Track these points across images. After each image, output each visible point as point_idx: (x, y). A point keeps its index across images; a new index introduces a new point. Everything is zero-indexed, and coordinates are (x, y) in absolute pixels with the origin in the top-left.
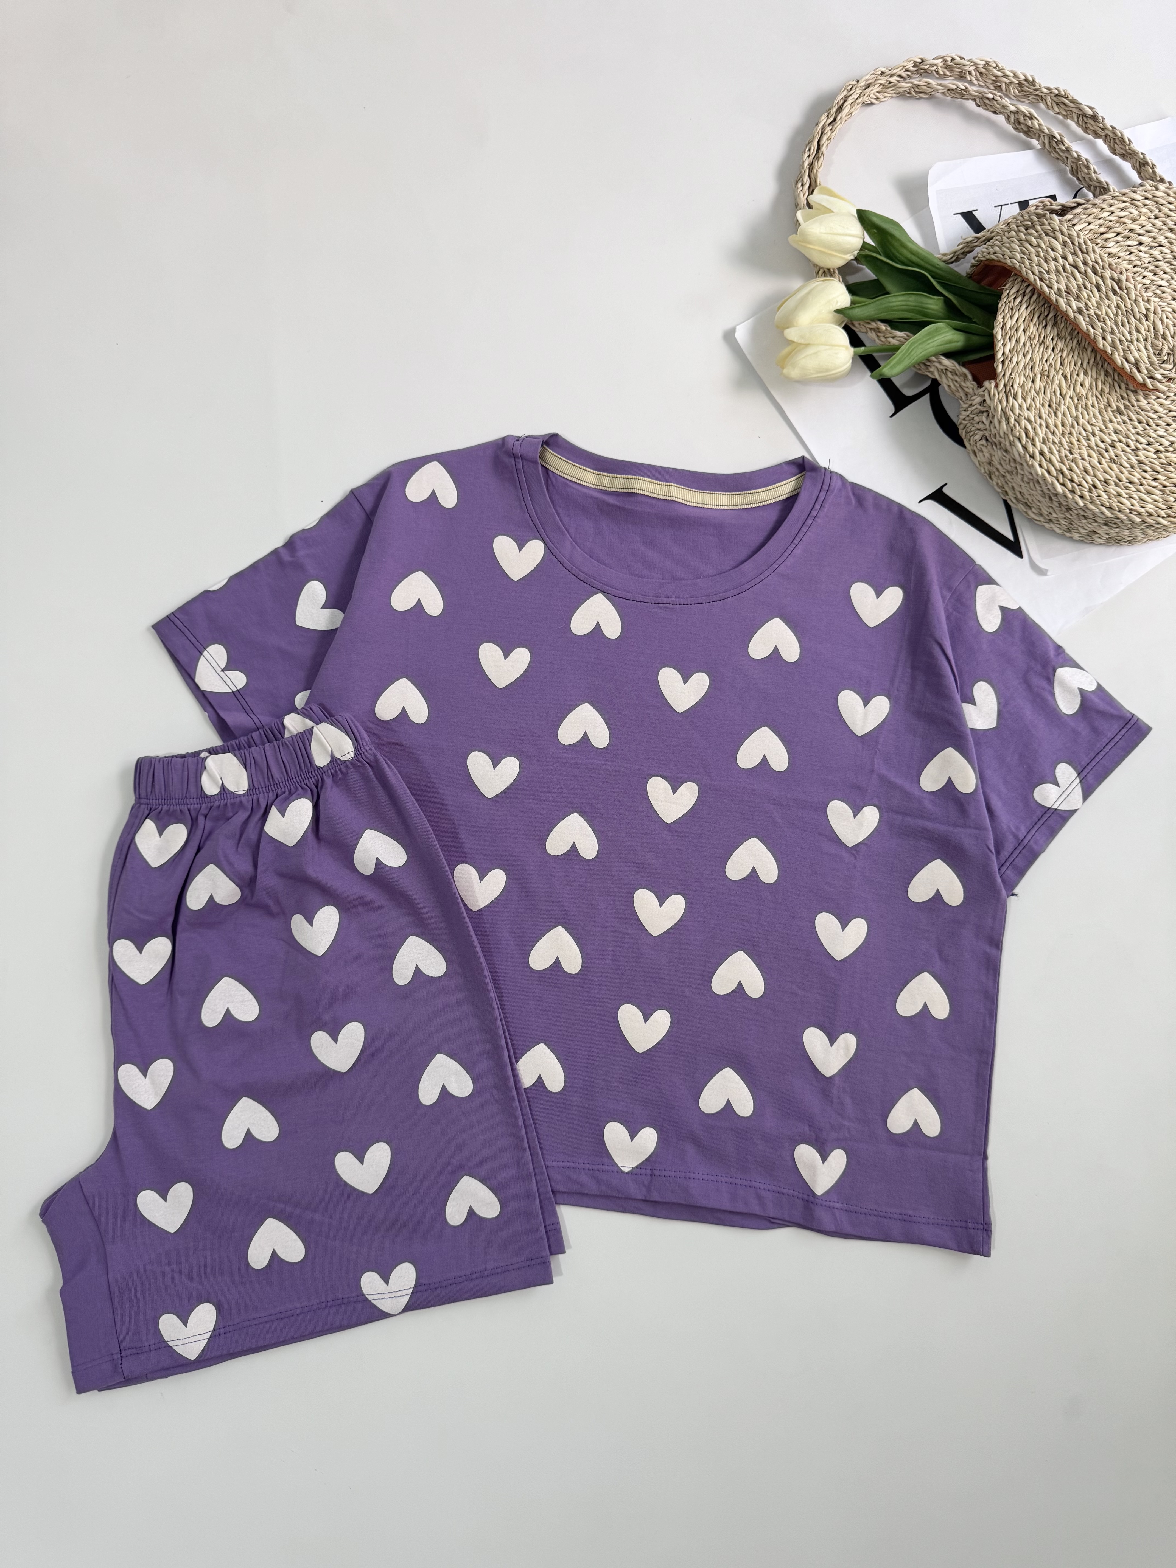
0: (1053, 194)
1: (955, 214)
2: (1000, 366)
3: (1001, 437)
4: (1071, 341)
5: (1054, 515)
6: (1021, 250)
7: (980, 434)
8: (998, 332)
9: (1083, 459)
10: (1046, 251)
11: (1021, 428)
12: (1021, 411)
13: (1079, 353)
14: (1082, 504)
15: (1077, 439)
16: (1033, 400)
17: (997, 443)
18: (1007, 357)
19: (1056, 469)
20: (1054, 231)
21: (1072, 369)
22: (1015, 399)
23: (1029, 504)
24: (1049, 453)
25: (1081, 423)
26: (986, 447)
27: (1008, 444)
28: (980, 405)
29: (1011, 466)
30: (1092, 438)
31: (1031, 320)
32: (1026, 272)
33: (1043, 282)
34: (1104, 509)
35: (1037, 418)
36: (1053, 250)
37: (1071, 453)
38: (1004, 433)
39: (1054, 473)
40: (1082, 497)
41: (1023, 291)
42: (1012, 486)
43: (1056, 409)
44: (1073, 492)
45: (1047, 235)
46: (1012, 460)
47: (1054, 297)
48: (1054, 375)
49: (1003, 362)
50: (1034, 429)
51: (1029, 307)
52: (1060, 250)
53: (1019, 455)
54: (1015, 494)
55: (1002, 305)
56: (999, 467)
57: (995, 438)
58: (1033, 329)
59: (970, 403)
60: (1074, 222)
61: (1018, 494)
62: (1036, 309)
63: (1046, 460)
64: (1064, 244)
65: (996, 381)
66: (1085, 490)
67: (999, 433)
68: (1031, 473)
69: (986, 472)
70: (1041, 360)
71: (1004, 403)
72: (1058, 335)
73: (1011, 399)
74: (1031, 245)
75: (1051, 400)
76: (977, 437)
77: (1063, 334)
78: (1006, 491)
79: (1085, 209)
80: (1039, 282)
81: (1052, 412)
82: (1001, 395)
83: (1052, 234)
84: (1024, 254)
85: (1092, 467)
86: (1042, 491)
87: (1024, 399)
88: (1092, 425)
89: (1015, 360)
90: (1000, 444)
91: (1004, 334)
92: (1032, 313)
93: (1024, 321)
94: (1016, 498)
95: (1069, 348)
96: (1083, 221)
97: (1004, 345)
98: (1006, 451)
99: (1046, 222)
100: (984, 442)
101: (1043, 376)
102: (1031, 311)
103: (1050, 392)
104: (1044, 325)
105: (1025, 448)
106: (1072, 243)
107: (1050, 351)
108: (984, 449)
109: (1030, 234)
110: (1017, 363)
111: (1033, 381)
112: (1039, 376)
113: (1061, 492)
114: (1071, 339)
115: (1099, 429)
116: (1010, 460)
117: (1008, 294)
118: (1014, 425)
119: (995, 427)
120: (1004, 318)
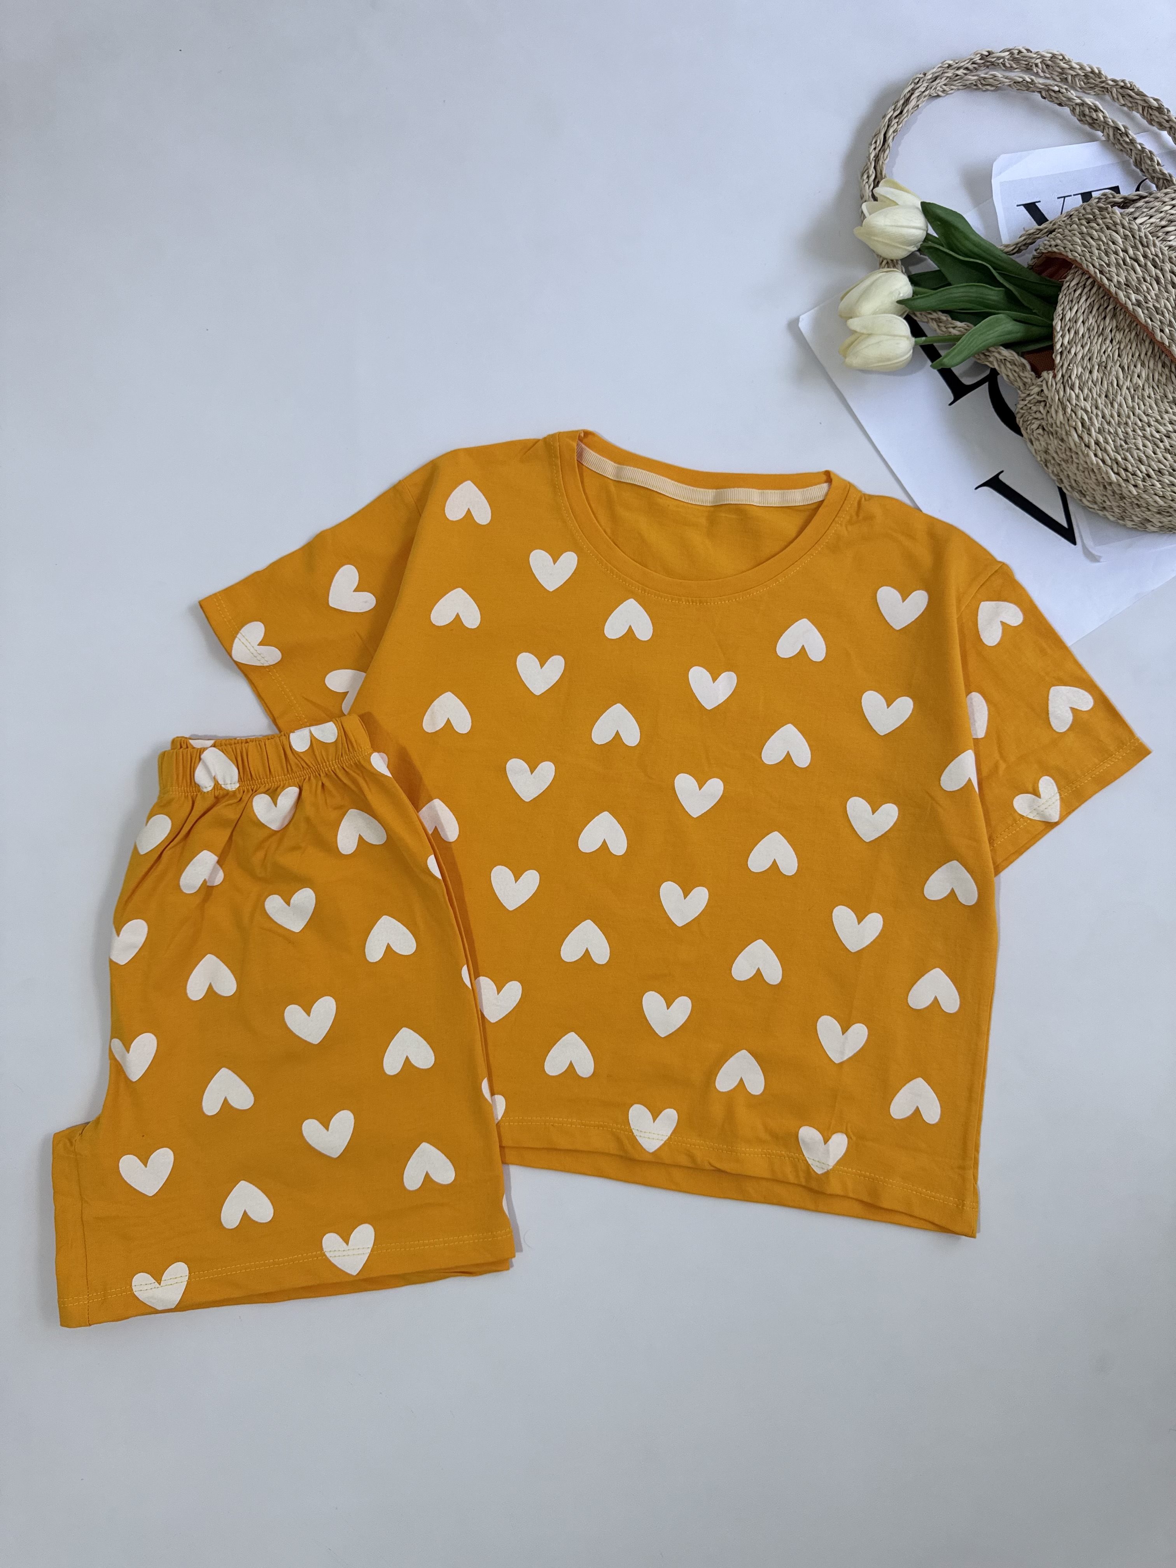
0: (1116, 185)
1: (1018, 206)
2: (1059, 357)
3: (1057, 427)
4: (1129, 333)
5: (1108, 503)
6: (1082, 243)
7: (1037, 423)
8: (1058, 325)
9: (1138, 449)
10: (1107, 244)
11: (1077, 418)
12: (1078, 401)
13: (1137, 345)
14: (1135, 493)
15: (1132, 429)
16: (1091, 391)
17: (1054, 433)
18: (1066, 348)
19: (1110, 459)
20: (1115, 224)
21: (1129, 361)
22: (1073, 390)
23: (1083, 491)
24: (1104, 442)
25: (1137, 414)
26: (1043, 436)
27: (1064, 433)
28: (1038, 395)
29: (1067, 455)
30: (1148, 429)
31: (1091, 312)
32: (1087, 266)
33: (1103, 274)
34: (1157, 498)
35: (1094, 408)
36: (1114, 243)
37: (1126, 443)
38: (1061, 423)
39: (1109, 462)
40: (1135, 486)
41: (1083, 283)
42: (1068, 474)
43: (1113, 400)
44: (1127, 481)
45: (1108, 228)
46: (1067, 449)
47: (1113, 289)
48: (1112, 366)
49: (1061, 353)
50: (1090, 419)
51: (1089, 299)
52: (1122, 244)
53: (1075, 444)
54: (1070, 482)
55: (1062, 297)
56: (1055, 455)
57: (1052, 428)
58: (1091, 320)
59: (1028, 392)
60: (1136, 215)
61: (1073, 482)
62: (1096, 301)
63: (1101, 450)
64: (1125, 237)
65: (1054, 372)
66: (1139, 479)
67: (1056, 423)
68: (1086, 462)
69: (1041, 460)
70: (1099, 351)
71: (1062, 393)
72: (1117, 326)
73: (1068, 389)
74: (1092, 238)
75: (1108, 390)
76: (1034, 426)
77: (1122, 327)
78: (1061, 479)
79: (1147, 202)
80: (1099, 275)
81: (1109, 402)
82: (1058, 386)
83: (1113, 228)
84: (1085, 247)
85: (1146, 456)
86: (1097, 480)
87: (1081, 389)
88: (1148, 415)
89: (1073, 352)
90: (1057, 434)
91: (1063, 325)
92: (1091, 306)
93: (1083, 313)
94: (1071, 486)
95: (1128, 339)
96: (1145, 214)
97: (1063, 336)
98: (1062, 440)
99: (1108, 216)
100: (1040, 431)
101: (1100, 368)
102: (1090, 304)
103: (1107, 383)
104: (1103, 317)
105: (1080, 437)
106: (1133, 237)
107: (1108, 342)
108: (1041, 438)
109: (1092, 228)
110: (1075, 354)
111: (1091, 372)
112: (1097, 367)
113: (1115, 480)
114: (1130, 331)
115: (1154, 419)
116: (1065, 450)
117: (1069, 286)
118: (1071, 415)
119: (1052, 417)
120: (1063, 310)
